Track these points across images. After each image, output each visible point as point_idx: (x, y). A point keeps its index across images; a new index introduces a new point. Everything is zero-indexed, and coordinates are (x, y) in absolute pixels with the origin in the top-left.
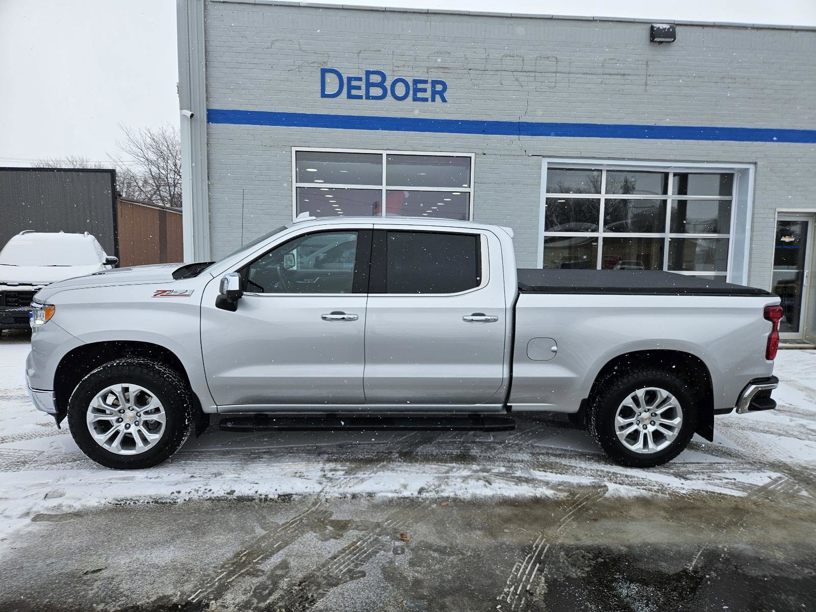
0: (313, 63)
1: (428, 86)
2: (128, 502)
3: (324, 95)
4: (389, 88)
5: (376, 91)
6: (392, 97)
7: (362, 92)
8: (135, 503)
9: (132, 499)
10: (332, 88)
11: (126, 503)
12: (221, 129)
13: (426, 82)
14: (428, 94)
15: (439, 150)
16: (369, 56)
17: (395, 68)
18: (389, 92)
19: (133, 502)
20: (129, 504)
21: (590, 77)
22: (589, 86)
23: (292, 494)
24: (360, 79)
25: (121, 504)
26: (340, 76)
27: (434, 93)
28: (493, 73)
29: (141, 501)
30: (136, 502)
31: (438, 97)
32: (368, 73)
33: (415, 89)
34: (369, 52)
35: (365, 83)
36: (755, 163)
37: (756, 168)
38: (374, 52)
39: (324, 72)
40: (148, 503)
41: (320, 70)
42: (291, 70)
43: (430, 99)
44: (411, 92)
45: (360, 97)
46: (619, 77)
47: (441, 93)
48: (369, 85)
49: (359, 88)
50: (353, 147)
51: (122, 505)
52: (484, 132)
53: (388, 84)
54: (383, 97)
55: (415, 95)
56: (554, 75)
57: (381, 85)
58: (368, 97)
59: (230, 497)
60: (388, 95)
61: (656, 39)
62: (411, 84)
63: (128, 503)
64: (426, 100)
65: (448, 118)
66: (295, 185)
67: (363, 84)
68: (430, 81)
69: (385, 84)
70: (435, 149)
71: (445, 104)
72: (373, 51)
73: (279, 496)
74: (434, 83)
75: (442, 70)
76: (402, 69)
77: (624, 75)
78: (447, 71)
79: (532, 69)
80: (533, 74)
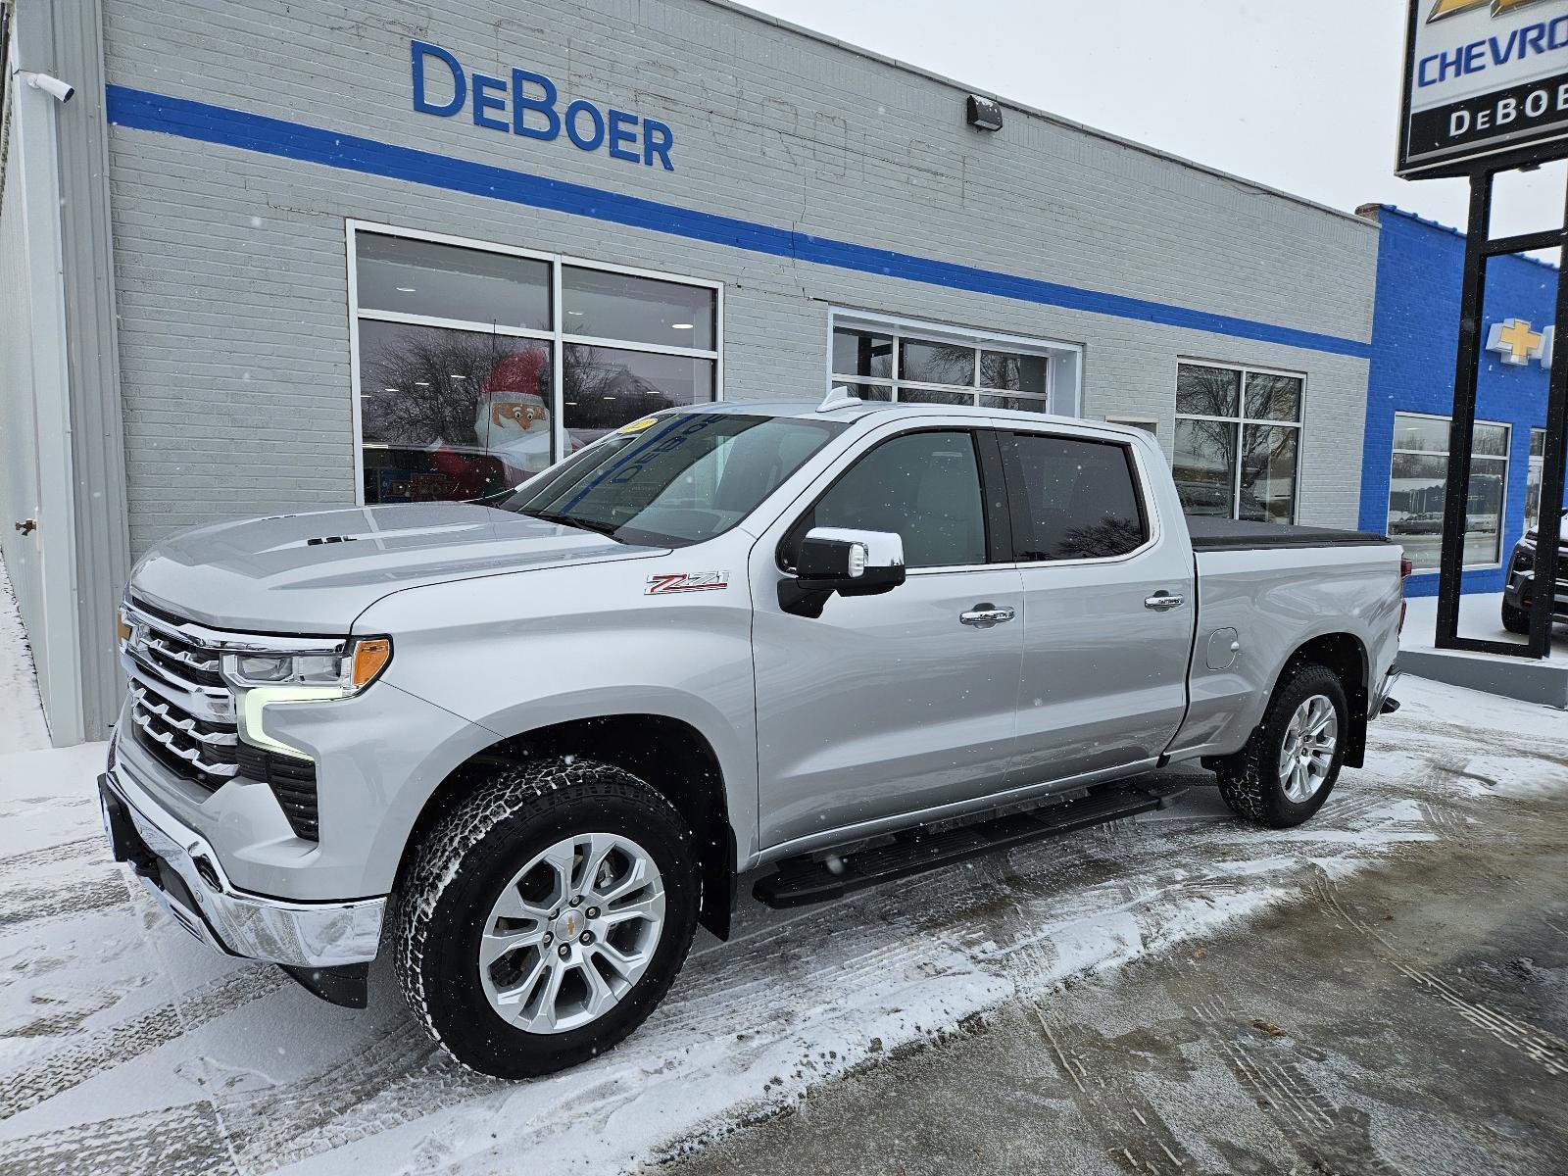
0: (393, 23)
1: (638, 130)
2: (686, 1146)
3: (420, 106)
4: (562, 118)
5: (535, 120)
6: (568, 138)
7: (506, 116)
8: (701, 1142)
9: (691, 1136)
10: (440, 92)
11: (682, 1149)
12: (146, 144)
13: (633, 120)
14: (638, 148)
15: (662, 267)
16: (521, 38)
17: (573, 78)
18: (563, 126)
19: (696, 1141)
20: (691, 1149)
21: (893, 167)
22: (893, 184)
23: (978, 1013)
24: (501, 86)
25: (672, 1159)
26: (455, 67)
27: (650, 147)
28: (749, 128)
29: (714, 1133)
30: (705, 1138)
31: (656, 155)
32: (519, 77)
33: (613, 130)
34: (521, 29)
35: (511, 97)
36: (1084, 345)
37: (1084, 351)
38: (529, 33)
39: (419, 50)
40: (730, 1131)
41: (408, 45)
42: (339, 29)
43: (642, 159)
44: (607, 137)
45: (503, 127)
46: (930, 176)
47: (663, 150)
48: (521, 104)
49: (499, 105)
50: (491, 237)
51: (677, 1158)
52: (737, 243)
53: (561, 108)
54: (550, 136)
55: (613, 144)
56: (842, 152)
57: (546, 108)
58: (521, 131)
59: (881, 1057)
60: (560, 133)
61: (978, 122)
62: (606, 120)
63: (686, 1148)
64: (634, 158)
65: (676, 204)
66: (355, 312)
67: (508, 97)
68: (641, 120)
69: (555, 108)
70: (655, 264)
71: (668, 173)
72: (527, 28)
73: (960, 1023)
74: (650, 126)
75: (662, 103)
76: (587, 82)
77: (936, 174)
78: (670, 105)
79: (809, 134)
80: (810, 144)
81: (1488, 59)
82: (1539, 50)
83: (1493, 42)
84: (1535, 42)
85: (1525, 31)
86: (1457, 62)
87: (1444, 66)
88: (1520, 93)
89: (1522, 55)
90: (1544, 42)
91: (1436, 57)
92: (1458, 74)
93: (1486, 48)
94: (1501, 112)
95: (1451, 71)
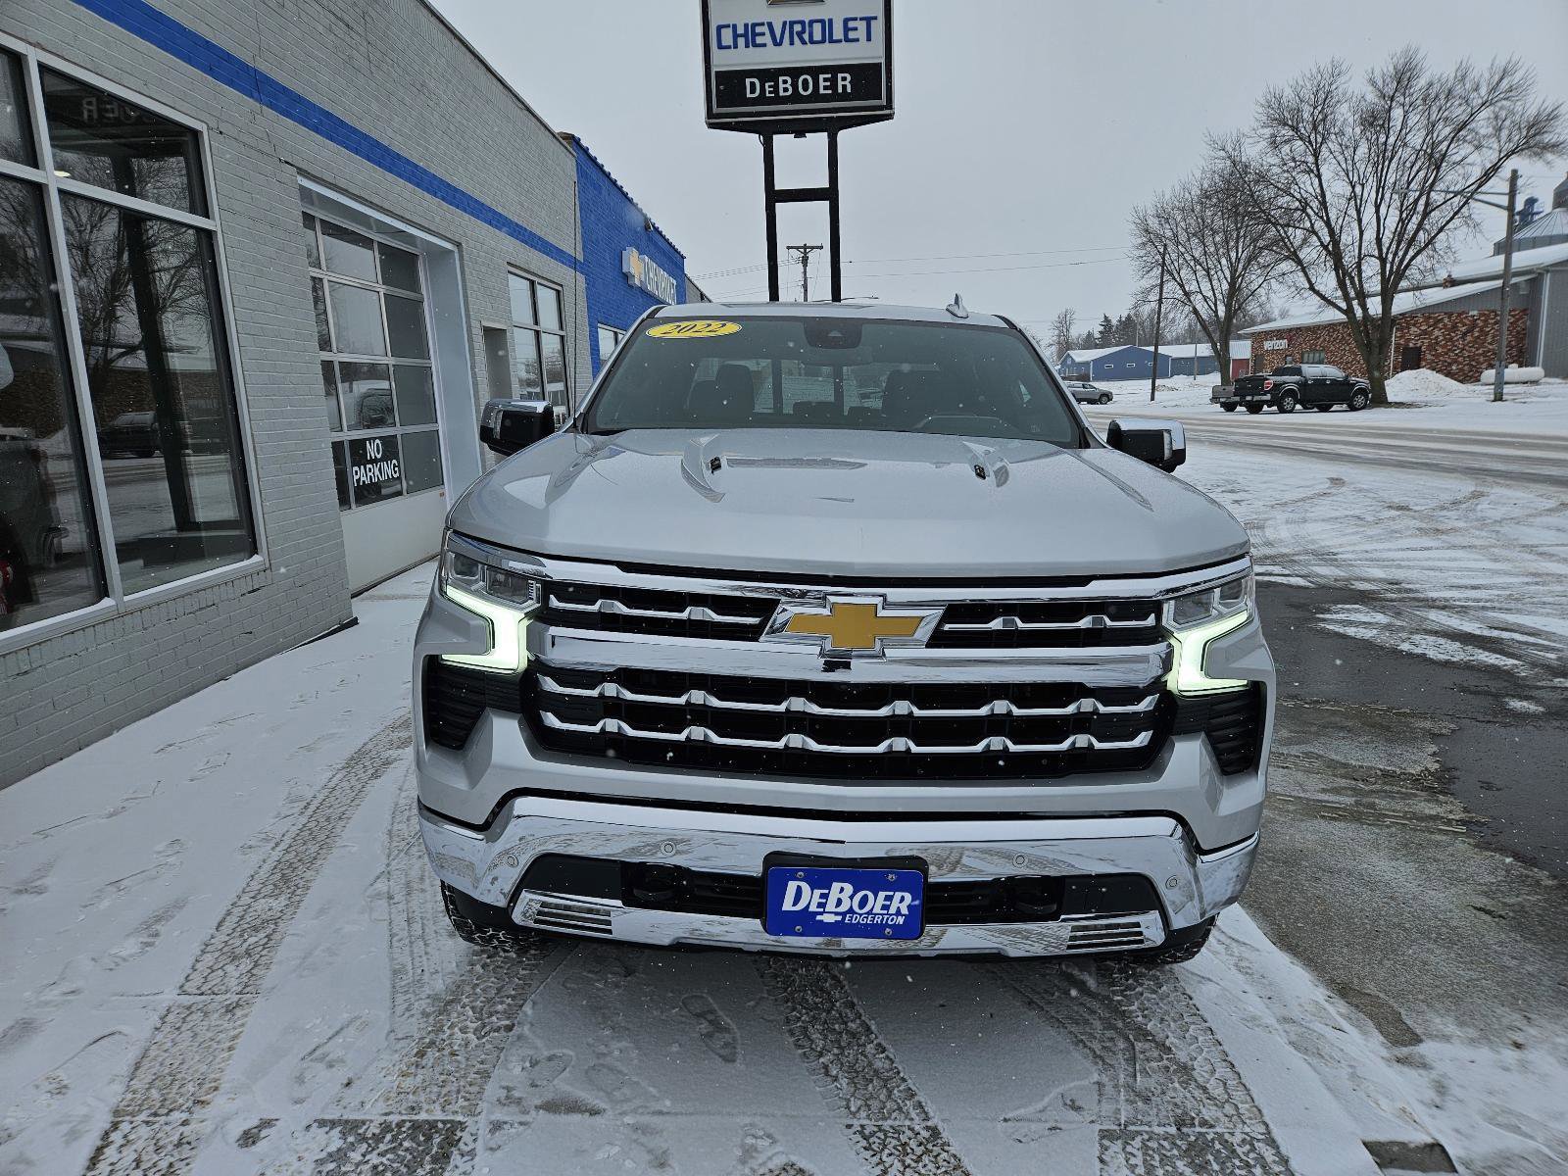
36: (459, 245)
81: (767, 39)
82: (804, 42)
83: (770, 25)
84: (800, 34)
85: (792, 23)
86: (745, 35)
87: (736, 36)
88: (794, 73)
89: (792, 43)
90: (806, 37)
91: (728, 26)
92: (747, 46)
93: (765, 29)
94: (781, 86)
95: (741, 41)
